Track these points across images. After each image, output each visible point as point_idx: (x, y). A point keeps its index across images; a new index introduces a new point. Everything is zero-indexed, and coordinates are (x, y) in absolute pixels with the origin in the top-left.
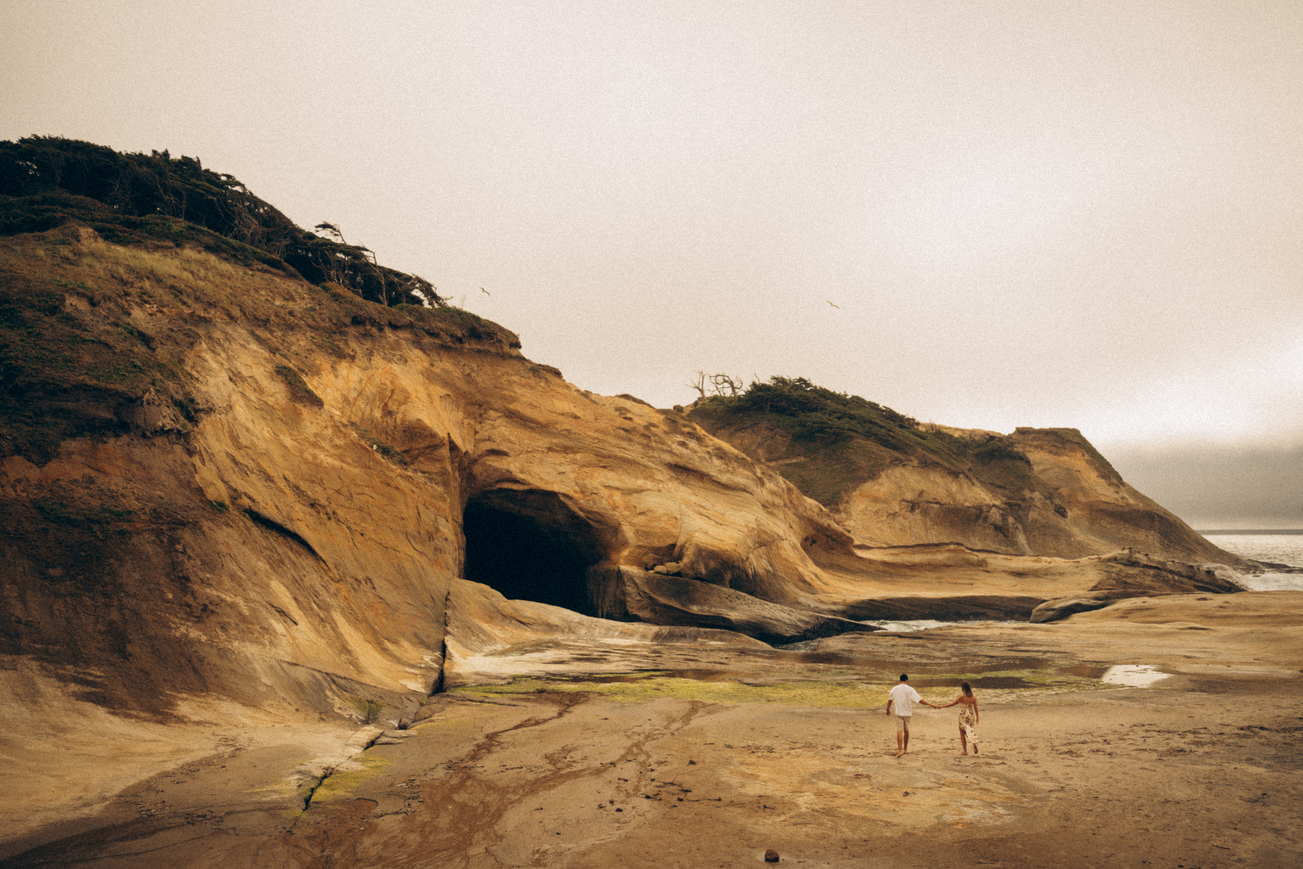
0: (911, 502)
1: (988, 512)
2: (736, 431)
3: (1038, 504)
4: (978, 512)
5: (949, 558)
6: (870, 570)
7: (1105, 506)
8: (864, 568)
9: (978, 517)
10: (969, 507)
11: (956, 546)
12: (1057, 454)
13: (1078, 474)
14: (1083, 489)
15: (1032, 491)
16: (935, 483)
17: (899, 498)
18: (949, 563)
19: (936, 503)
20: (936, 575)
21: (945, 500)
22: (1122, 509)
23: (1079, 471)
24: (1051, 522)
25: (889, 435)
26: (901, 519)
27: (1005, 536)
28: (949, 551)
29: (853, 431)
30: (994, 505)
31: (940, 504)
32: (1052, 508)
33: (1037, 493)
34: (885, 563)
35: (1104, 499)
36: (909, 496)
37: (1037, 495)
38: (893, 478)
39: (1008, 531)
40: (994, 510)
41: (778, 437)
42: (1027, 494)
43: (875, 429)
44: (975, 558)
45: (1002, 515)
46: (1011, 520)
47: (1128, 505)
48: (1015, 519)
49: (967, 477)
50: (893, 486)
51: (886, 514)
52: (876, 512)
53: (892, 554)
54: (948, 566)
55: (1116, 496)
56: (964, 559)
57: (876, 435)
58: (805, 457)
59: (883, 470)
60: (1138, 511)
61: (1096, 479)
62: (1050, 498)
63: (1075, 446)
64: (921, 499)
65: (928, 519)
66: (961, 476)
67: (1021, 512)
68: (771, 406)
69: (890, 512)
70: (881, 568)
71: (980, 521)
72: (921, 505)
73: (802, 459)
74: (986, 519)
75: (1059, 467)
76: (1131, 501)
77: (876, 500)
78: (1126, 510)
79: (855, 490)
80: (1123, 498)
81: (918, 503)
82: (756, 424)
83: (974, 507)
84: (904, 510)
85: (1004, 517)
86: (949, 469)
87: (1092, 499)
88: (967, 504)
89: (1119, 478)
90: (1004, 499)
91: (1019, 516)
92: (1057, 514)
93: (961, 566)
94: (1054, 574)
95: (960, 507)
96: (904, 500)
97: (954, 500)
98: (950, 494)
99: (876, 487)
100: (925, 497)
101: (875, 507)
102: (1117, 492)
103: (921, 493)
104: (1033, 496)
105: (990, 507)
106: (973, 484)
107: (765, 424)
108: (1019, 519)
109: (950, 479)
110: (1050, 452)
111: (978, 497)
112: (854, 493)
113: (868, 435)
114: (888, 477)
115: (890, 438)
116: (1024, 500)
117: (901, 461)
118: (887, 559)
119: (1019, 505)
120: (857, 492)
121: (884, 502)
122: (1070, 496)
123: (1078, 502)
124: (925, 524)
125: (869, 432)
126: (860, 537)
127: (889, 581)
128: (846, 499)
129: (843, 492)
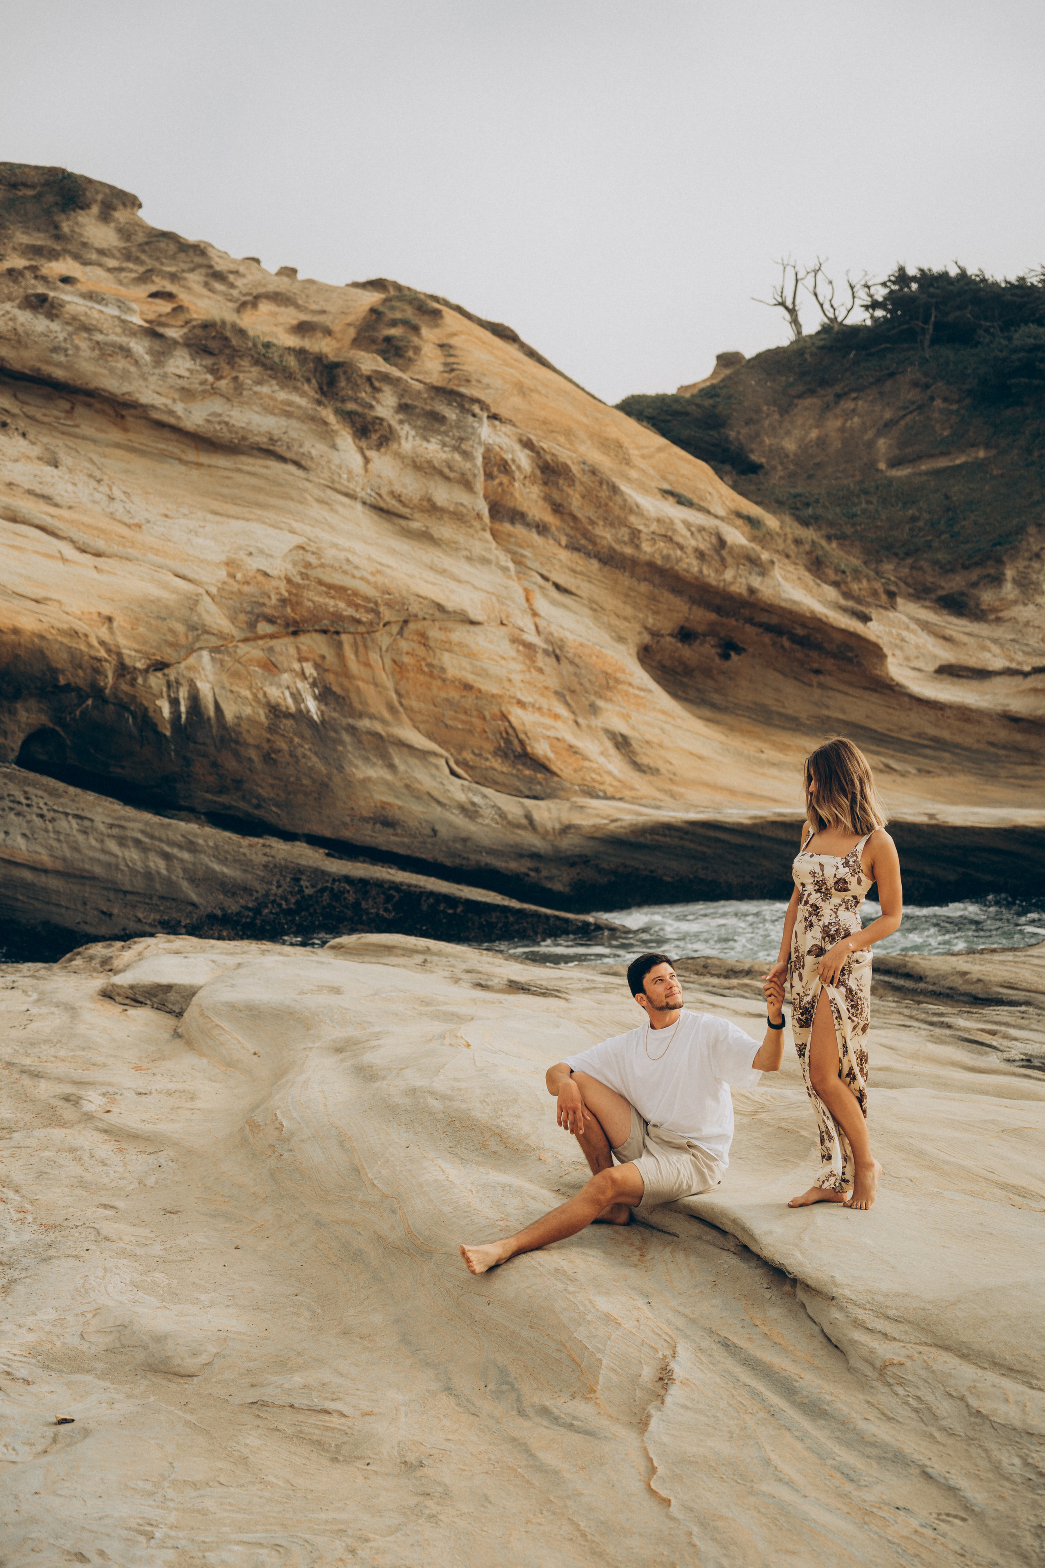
2: (839, 397)
6: (969, 741)
8: (946, 734)
34: (1012, 720)
41: (938, 403)
53: (1035, 691)
58: (987, 446)
68: (938, 326)
70: (1003, 734)
73: (982, 454)
82: (892, 375)
107: (912, 373)
118: (1020, 705)
126: (1026, 649)
127: (1025, 777)
128: (1035, 548)
129: (1032, 530)
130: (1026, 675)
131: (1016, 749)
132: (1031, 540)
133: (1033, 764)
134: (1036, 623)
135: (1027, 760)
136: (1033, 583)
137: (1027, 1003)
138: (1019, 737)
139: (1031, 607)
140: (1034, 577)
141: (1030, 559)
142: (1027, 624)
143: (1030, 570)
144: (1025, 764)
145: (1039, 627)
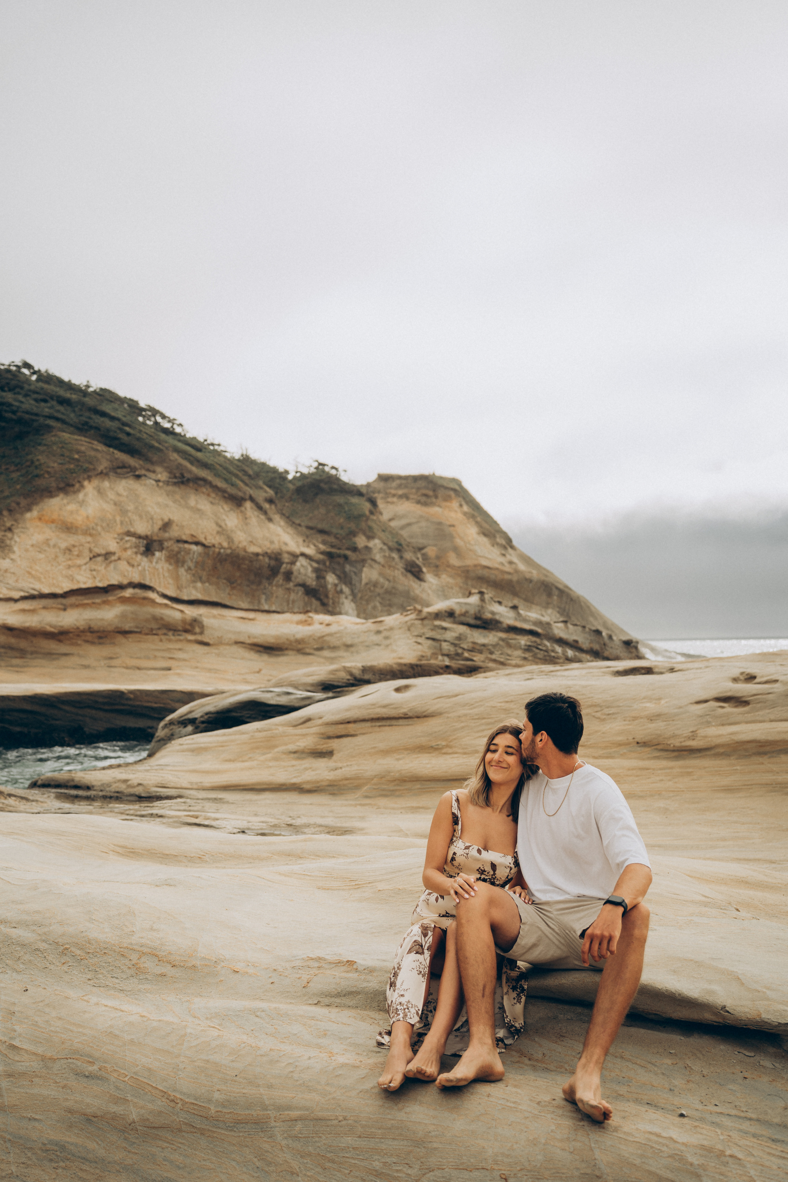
0: (146, 537)
1: (293, 563)
3: (378, 557)
4: (273, 563)
5: (123, 616)
7: (486, 572)
9: (274, 571)
10: (257, 555)
11: (137, 591)
12: (425, 504)
13: (452, 528)
14: (456, 549)
15: (370, 538)
16: (197, 511)
17: (119, 529)
18: (127, 627)
19: (197, 543)
20: (105, 651)
21: (212, 539)
22: (507, 577)
23: (453, 526)
24: (400, 588)
25: (121, 430)
26: (123, 565)
27: (324, 604)
28: (124, 600)
29: (57, 419)
30: (303, 555)
31: (203, 545)
32: (401, 565)
33: (377, 541)
34: (8, 629)
35: (484, 562)
36: (142, 528)
37: (376, 544)
38: (111, 495)
39: (327, 596)
40: (302, 562)
42: (361, 541)
43: (98, 420)
44: (177, 615)
45: (316, 570)
46: (331, 579)
47: (517, 571)
48: (339, 577)
49: (260, 508)
50: (108, 507)
51: (87, 555)
52: (69, 550)
53: (24, 611)
54: (125, 633)
55: (501, 559)
56: (155, 618)
57: (97, 429)
59: (89, 478)
60: (530, 581)
61: (475, 536)
62: (399, 551)
63: (452, 494)
64: (167, 535)
65: (182, 571)
66: (248, 504)
67: (348, 568)
69: (97, 550)
71: (279, 579)
72: (166, 544)
74: (288, 576)
75: (427, 520)
76: (522, 567)
77: (68, 528)
78: (515, 578)
79: (29, 509)
80: (511, 563)
81: (161, 542)
83: (266, 554)
84: (129, 552)
85: (320, 575)
86: (224, 491)
87: (469, 562)
88: (253, 549)
89: (509, 541)
90: (322, 547)
91: (344, 573)
92: (409, 575)
93: (151, 632)
94: (334, 648)
95: (242, 553)
96: (129, 534)
97: (230, 539)
98: (222, 531)
99: (72, 507)
100: (174, 532)
101: (65, 541)
102: (504, 555)
103: (166, 526)
104: (371, 544)
105: (295, 557)
106: (270, 520)
108: (344, 578)
109: (226, 507)
110: (418, 502)
111: (276, 540)
112: (28, 515)
113: (83, 428)
114: (100, 492)
115: (122, 436)
116: (355, 549)
117: (133, 469)
119: (346, 557)
120: (35, 513)
121: (87, 532)
122: (438, 558)
123: (449, 566)
124: (177, 578)
125: (86, 423)
126: (7, 586)
127: (17, 666)
128: (8, 524)
129: (5, 513)
130: (16, 601)
131: (11, 648)
132: (6, 519)
133: (22, 658)
134: (12, 571)
135: (18, 655)
136: (7, 546)
137: (180, 797)
138: (13, 641)
139: (8, 561)
140: (8, 542)
141: (5, 531)
142: (6, 571)
143: (5, 538)
144: (16, 657)
145: (14, 573)
